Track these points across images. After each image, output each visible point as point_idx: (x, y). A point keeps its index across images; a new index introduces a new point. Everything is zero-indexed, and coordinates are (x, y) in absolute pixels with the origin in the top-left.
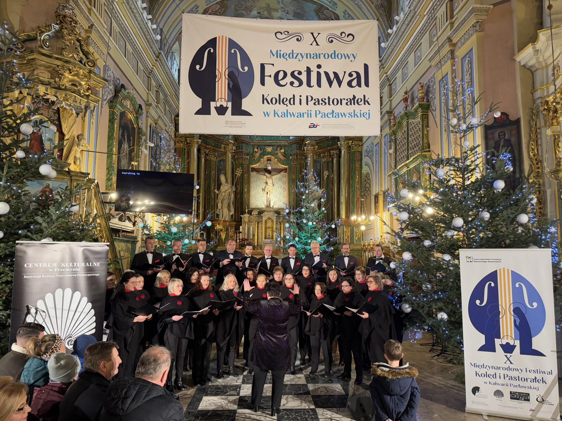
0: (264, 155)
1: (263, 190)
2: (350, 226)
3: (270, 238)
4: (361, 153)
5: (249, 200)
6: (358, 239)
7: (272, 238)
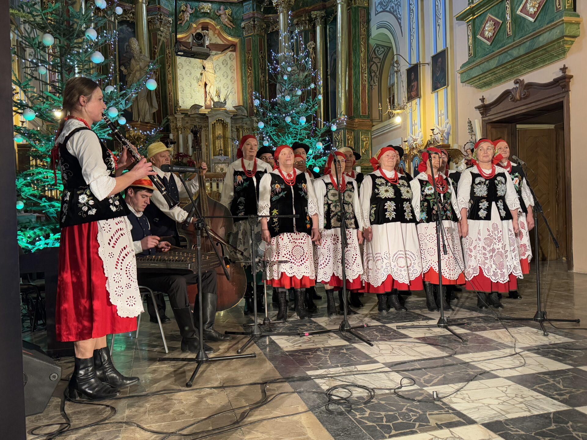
0: (197, 17)
1: (199, 80)
2: (354, 130)
3: (221, 154)
4: (367, 10)
5: (176, 94)
6: (366, 151)
7: (226, 154)
